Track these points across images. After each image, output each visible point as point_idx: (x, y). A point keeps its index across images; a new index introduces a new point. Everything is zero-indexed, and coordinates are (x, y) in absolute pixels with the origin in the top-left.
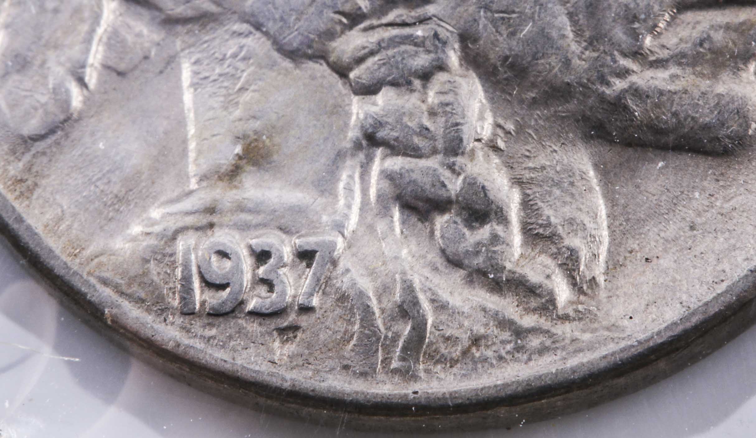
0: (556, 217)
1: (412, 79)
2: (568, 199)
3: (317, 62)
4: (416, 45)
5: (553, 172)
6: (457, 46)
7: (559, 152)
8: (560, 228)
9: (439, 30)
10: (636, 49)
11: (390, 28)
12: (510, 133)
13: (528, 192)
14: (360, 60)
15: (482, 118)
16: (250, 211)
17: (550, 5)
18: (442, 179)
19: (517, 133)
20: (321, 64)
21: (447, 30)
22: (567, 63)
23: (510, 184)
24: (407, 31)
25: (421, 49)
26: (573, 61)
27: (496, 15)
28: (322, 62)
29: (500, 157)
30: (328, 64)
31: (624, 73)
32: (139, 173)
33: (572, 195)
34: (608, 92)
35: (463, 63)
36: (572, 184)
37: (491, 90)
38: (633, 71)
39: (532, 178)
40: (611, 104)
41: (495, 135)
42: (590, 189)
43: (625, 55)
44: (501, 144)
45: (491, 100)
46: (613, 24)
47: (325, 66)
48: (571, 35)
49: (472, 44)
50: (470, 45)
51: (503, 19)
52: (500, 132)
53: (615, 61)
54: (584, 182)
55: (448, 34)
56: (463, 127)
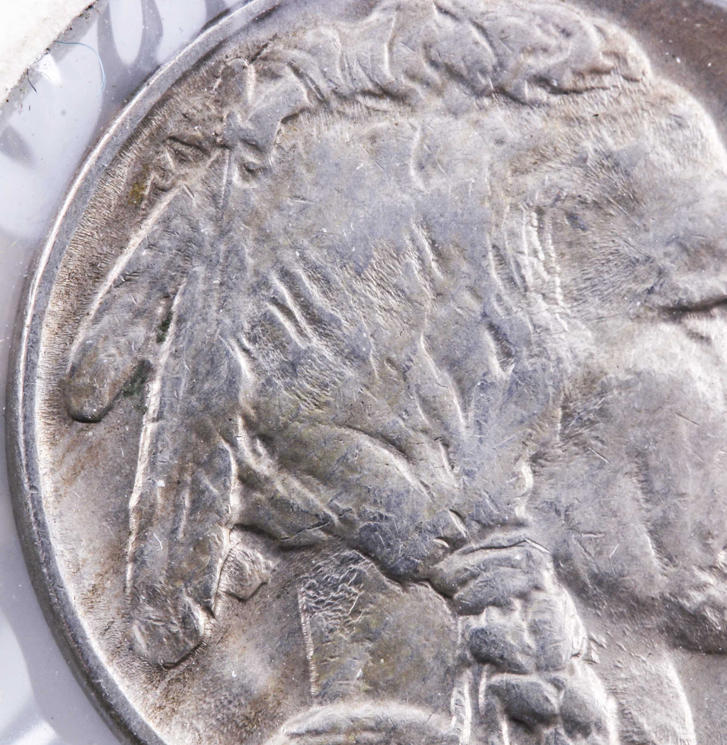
0: (649, 725)
1: (512, 599)
2: (658, 706)
3: (422, 585)
4: (513, 566)
5: (643, 681)
6: (550, 565)
7: (648, 663)
8: (653, 735)
9: (533, 551)
10: (711, 563)
11: (488, 551)
12: (601, 646)
13: (623, 701)
14: (463, 583)
15: (577, 633)
16: (372, 729)
17: (632, 525)
18: (546, 694)
19: (609, 646)
20: (426, 586)
21: (541, 551)
22: (650, 579)
23: (605, 695)
24: (504, 553)
25: (518, 570)
26: (656, 576)
27: (584, 536)
28: (427, 584)
29: (595, 669)
30: (433, 586)
31: (701, 587)
32: (267, 695)
33: (662, 703)
34: (688, 605)
35: (556, 581)
36: (661, 692)
37: (582, 606)
38: (710, 584)
39: (625, 689)
40: (692, 615)
41: (589, 649)
42: (677, 696)
43: (701, 568)
44: (595, 657)
45: (584, 616)
46: (689, 541)
47: (431, 589)
48: (653, 553)
49: (563, 563)
50: (562, 565)
51: (590, 539)
52: (593, 645)
53: (694, 576)
54: (671, 690)
55: (542, 555)
56: (561, 644)
